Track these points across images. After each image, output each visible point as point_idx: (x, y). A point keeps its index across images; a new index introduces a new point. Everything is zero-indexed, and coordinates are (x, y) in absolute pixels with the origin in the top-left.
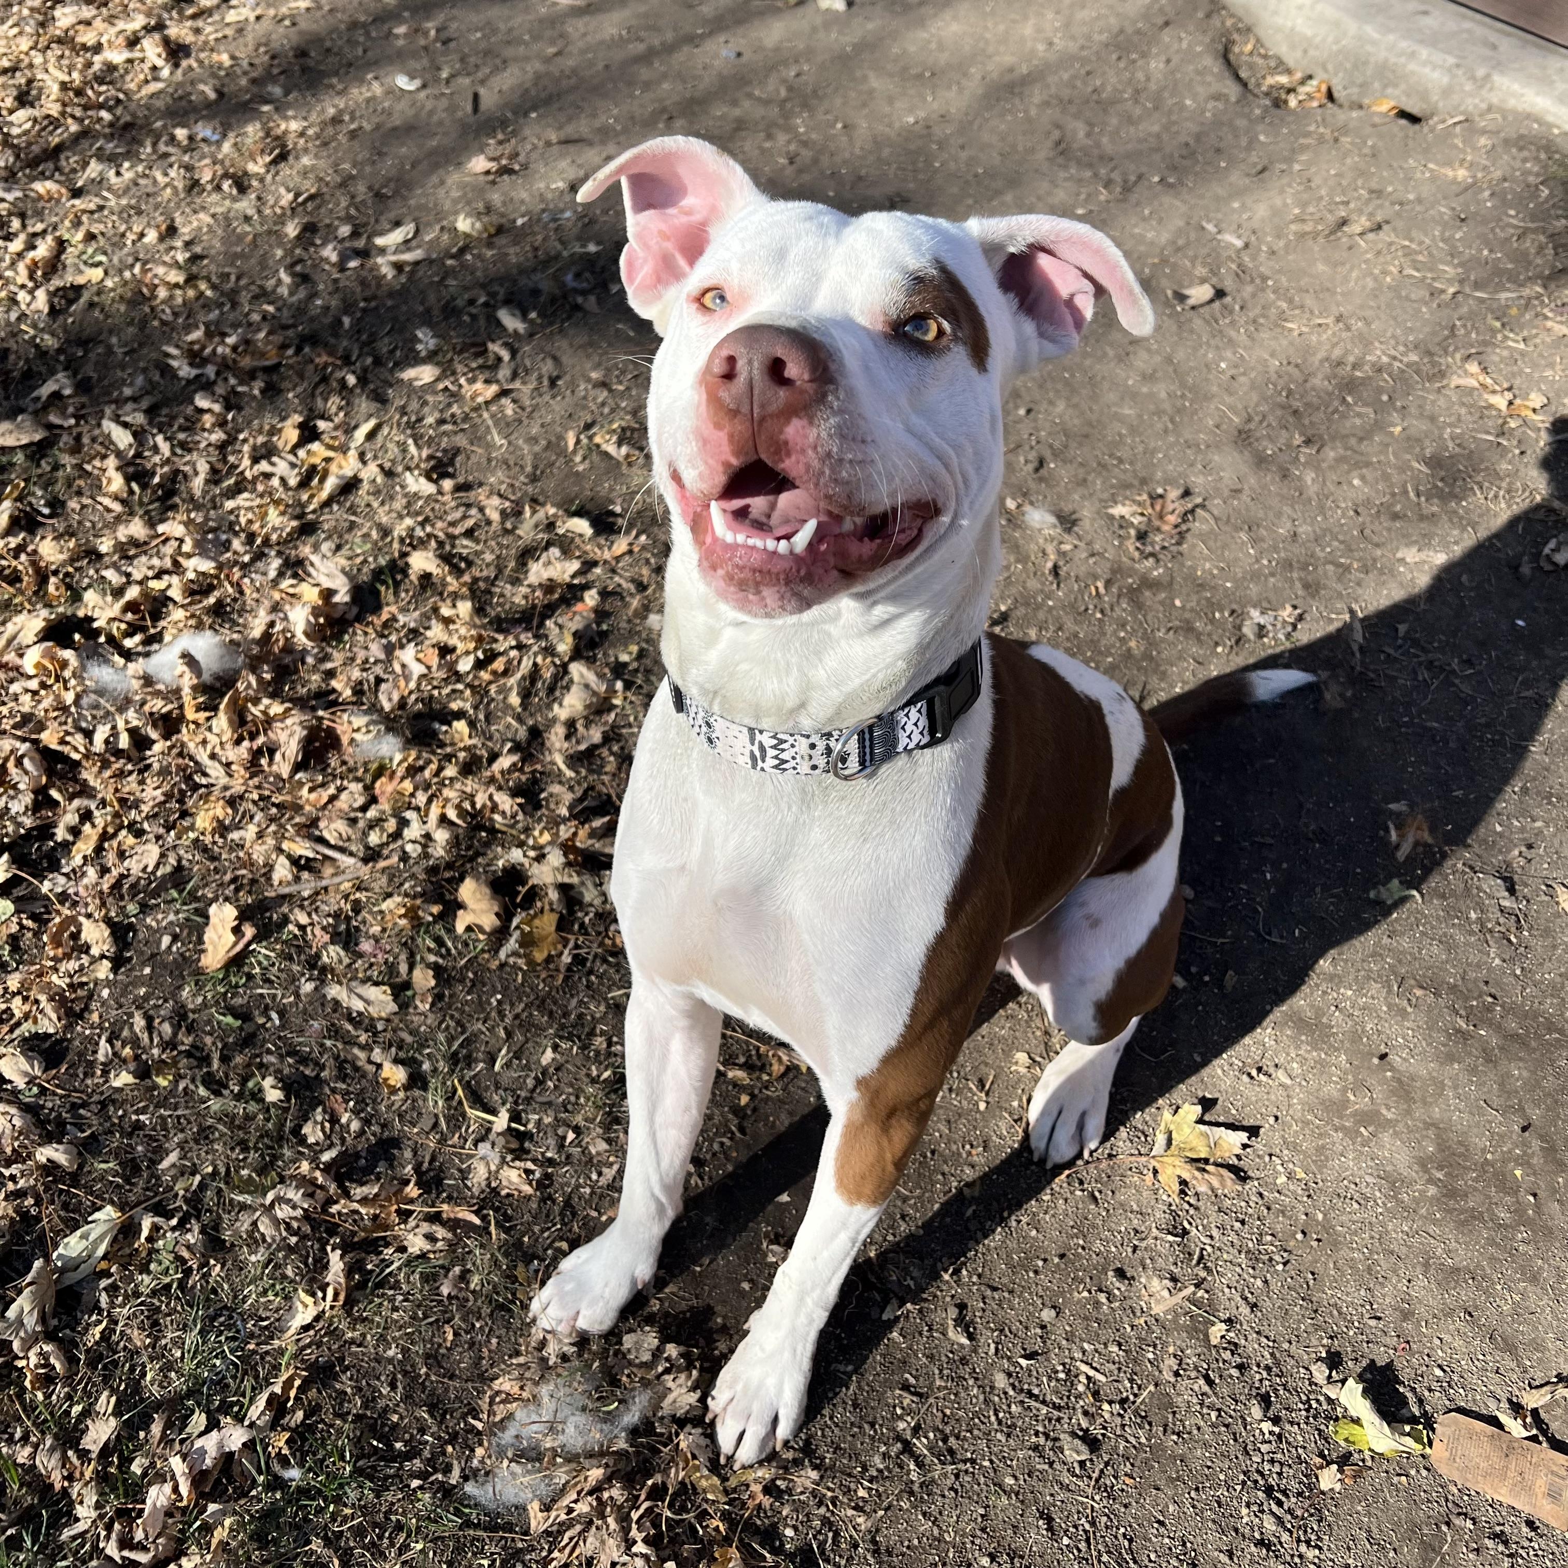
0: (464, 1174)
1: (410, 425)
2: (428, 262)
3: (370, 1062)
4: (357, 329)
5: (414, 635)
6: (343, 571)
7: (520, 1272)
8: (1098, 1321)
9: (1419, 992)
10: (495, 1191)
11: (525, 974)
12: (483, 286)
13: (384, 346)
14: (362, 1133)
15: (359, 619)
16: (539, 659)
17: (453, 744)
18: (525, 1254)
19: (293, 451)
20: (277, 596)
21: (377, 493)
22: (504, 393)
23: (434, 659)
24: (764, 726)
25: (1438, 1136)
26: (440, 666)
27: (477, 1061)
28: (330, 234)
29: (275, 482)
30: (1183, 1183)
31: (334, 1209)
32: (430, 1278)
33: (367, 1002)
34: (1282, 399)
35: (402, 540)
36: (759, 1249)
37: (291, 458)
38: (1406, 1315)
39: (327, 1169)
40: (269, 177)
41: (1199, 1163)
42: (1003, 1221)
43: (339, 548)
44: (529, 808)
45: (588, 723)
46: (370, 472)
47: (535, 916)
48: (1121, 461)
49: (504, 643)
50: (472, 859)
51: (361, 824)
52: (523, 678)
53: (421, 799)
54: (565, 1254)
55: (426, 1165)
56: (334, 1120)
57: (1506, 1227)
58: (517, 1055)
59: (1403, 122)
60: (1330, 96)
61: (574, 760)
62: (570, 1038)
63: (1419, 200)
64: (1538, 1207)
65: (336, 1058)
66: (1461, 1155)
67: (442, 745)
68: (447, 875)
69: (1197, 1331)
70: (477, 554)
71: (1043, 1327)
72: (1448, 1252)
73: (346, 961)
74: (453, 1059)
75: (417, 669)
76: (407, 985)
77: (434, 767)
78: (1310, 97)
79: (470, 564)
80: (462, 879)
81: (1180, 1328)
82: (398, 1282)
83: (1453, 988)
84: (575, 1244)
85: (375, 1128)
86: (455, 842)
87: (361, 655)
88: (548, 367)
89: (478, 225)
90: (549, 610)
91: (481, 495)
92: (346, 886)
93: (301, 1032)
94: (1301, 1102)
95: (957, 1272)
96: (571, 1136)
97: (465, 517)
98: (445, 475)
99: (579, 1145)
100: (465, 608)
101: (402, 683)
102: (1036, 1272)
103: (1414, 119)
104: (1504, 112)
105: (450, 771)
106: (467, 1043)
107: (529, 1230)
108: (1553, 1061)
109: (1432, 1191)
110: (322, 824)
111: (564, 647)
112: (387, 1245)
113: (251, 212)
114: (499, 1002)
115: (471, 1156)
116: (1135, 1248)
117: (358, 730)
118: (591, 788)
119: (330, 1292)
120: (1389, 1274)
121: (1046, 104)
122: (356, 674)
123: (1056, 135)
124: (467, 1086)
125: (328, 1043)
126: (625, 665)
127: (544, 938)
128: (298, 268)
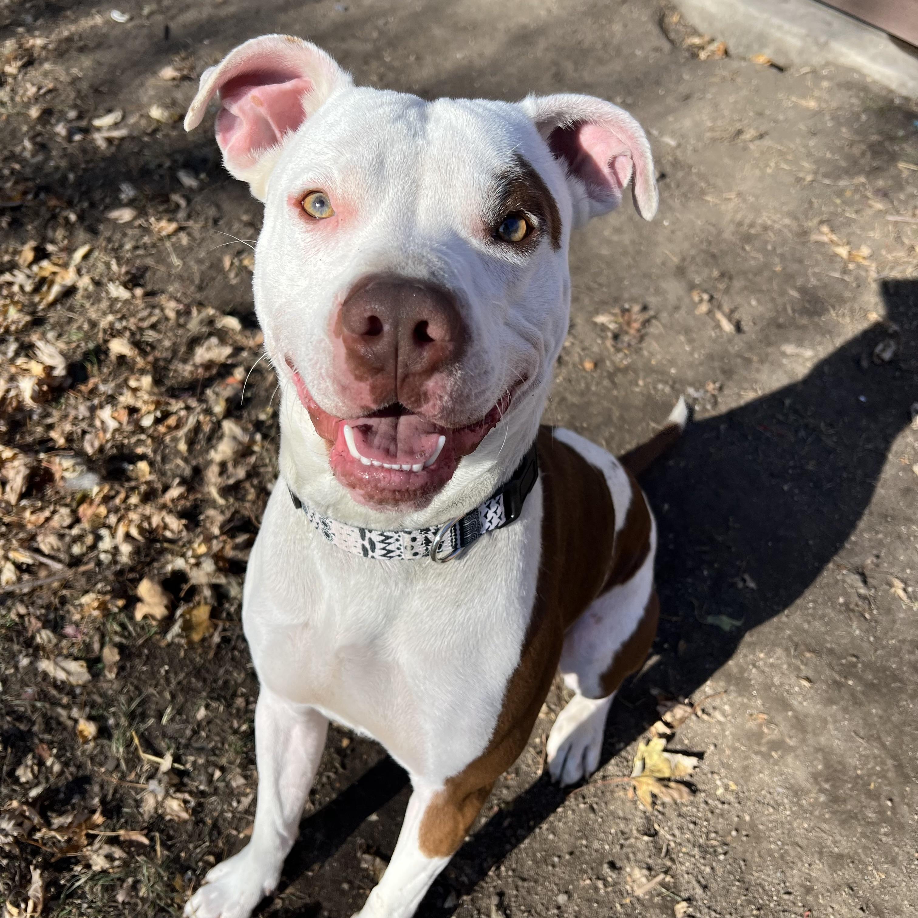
0: (138, 803)
1: (114, 250)
2: (130, 138)
3: (70, 718)
4: (79, 182)
5: (111, 399)
6: (62, 353)
7: (178, 882)
8: (597, 902)
9: (808, 655)
10: (161, 817)
11: (185, 651)
12: (169, 155)
13: (97, 195)
14: (62, 773)
15: (72, 387)
16: (201, 417)
17: (137, 479)
18: (182, 866)
19: (30, 266)
20: (13, 370)
21: (88, 297)
22: (181, 229)
23: (124, 417)
24: (373, 526)
25: (825, 758)
26: (129, 422)
27: (149, 717)
28: (62, 116)
29: (16, 288)
30: (654, 796)
31: (38, 835)
32: (109, 889)
33: (68, 673)
34: (704, 246)
35: (105, 331)
36: (355, 856)
37: (27, 271)
38: (809, 890)
39: (33, 804)
40: (20, 77)
41: (664, 781)
42: (531, 830)
43: (60, 336)
44: (192, 526)
45: (236, 463)
46: (85, 282)
47: (194, 607)
48: (601, 285)
49: (176, 406)
50: (149, 564)
51: (67, 539)
52: (190, 431)
53: (112, 519)
54: (212, 866)
55: (110, 797)
56: (41, 763)
57: (872, 823)
58: (179, 712)
59: (774, 71)
60: (726, 53)
61: (225, 491)
62: (218, 699)
63: (786, 120)
64: (893, 809)
65: (44, 715)
66: (840, 771)
67: (129, 479)
68: (131, 576)
69: (667, 907)
70: (160, 341)
71: (559, 908)
72: (835, 842)
73: (54, 641)
74: (132, 716)
75: (112, 425)
76: (98, 660)
77: (122, 495)
78: (713, 53)
79: (153, 347)
80: (140, 579)
81: (654, 906)
82: (84, 893)
83: (831, 651)
84: (220, 858)
85: (72, 769)
86: (136, 552)
87: (72, 413)
88: (212, 212)
89: (166, 114)
90: (208, 382)
91: (162, 299)
92: (56, 585)
93: (18, 696)
94: (731, 733)
95: (498, 868)
96: (218, 774)
97: (150, 315)
98: (137, 285)
99: (224, 780)
100: (146, 381)
101: (101, 434)
102: (554, 866)
103: (780, 69)
104: (838, 67)
105: (134, 500)
106: (142, 703)
107: (185, 848)
108: (897, 702)
109: (822, 798)
110: (39, 538)
111: (219, 409)
112: (77, 863)
113: (6, 99)
114: (167, 672)
115: (143, 790)
116: (622, 846)
117: (66, 470)
118: (236, 512)
119: (31, 904)
120: (796, 860)
121: (547, 49)
122: (68, 427)
123: (554, 70)
124: (142, 737)
125: (39, 704)
126: (262, 422)
127: (200, 624)
128: (39, 139)
